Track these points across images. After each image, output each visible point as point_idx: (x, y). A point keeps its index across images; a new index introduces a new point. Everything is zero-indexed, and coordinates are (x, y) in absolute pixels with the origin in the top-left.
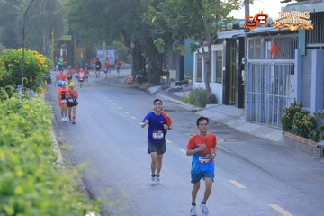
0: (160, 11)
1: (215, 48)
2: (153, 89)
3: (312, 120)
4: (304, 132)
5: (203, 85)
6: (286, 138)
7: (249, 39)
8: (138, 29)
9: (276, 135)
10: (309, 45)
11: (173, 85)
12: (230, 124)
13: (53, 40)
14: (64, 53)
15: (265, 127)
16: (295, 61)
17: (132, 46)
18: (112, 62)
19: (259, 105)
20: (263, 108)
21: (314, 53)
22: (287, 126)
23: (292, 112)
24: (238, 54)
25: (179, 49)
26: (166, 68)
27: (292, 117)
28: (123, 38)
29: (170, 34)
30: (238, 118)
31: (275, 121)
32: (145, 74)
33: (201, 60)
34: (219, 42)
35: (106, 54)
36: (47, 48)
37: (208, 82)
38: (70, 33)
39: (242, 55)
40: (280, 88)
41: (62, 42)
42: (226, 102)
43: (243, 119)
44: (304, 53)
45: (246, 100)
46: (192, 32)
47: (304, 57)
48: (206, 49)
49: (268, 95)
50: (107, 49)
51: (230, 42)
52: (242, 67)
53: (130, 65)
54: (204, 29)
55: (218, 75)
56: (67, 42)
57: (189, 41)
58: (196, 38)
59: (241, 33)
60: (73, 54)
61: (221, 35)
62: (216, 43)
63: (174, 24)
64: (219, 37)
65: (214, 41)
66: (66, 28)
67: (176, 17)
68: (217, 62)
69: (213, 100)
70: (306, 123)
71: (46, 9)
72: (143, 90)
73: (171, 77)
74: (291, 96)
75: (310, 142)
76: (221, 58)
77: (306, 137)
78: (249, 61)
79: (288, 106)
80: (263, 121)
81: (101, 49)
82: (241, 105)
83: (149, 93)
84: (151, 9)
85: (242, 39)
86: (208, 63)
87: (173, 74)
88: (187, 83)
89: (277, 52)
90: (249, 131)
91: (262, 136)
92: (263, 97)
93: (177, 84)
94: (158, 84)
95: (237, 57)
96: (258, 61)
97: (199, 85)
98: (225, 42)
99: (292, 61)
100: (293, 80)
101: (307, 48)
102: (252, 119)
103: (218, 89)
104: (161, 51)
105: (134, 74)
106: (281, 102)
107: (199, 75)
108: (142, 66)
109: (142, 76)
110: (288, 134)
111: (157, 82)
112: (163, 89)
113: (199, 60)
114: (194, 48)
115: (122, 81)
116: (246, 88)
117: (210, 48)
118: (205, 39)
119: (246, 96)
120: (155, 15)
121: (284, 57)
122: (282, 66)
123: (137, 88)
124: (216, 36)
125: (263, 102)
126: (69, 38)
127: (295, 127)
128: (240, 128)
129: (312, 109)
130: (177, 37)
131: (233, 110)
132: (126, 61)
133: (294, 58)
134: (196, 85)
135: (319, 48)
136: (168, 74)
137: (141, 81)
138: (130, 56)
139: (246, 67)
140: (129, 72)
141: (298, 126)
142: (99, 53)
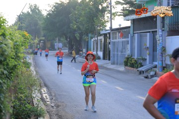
1: (99, 38)
3: (135, 61)
4: (132, 66)
5: (95, 53)
6: (126, 69)
8: (70, 32)
9: (122, 68)
12: (105, 66)
16: (129, 39)
17: (68, 40)
18: (61, 47)
19: (116, 58)
20: (117, 59)
21: (136, 35)
22: (126, 64)
23: (128, 58)
27: (128, 60)
29: (82, 32)
30: (108, 64)
34: (101, 35)
35: (59, 45)
37: (97, 51)
38: (44, 36)
39: (109, 39)
40: (124, 50)
41: (40, 40)
42: (104, 58)
43: (110, 64)
45: (111, 56)
46: (91, 32)
47: (133, 37)
48: (96, 39)
49: (119, 53)
50: (59, 43)
51: (105, 35)
52: (109, 43)
53: (67, 48)
54: (95, 30)
55: (101, 48)
56: (43, 40)
57: (90, 35)
58: (92, 34)
59: (109, 31)
60: (45, 45)
61: (102, 32)
62: (100, 36)
66: (42, 33)
69: (99, 58)
70: (133, 62)
74: (128, 52)
75: (135, 69)
76: (102, 41)
78: (112, 40)
79: (127, 56)
80: (117, 64)
81: (56, 42)
82: (109, 60)
84: (74, 22)
85: (109, 33)
86: (97, 44)
87: (84, 50)
89: (122, 36)
90: (112, 68)
91: (117, 69)
92: (117, 54)
96: (115, 40)
98: (103, 35)
100: (129, 46)
101: (134, 33)
102: (113, 63)
103: (101, 54)
104: (78, 39)
105: (69, 51)
106: (124, 55)
107: (94, 49)
110: (126, 67)
113: (94, 43)
114: (92, 38)
116: (111, 52)
118: (96, 35)
120: (76, 25)
121: (125, 38)
122: (124, 42)
123: (70, 56)
124: (100, 33)
126: (44, 38)
127: (129, 64)
128: (108, 67)
129: (136, 57)
130: (85, 34)
131: (107, 61)
132: (66, 47)
133: (128, 38)
135: (138, 33)
138: (68, 45)
139: (111, 43)
140: (67, 51)
141: (130, 63)
142: (56, 44)
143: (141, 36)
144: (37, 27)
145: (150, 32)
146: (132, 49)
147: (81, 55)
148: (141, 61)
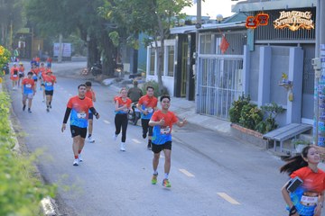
0: (116, 5)
1: (167, 43)
2: (107, 81)
3: (259, 113)
4: (251, 124)
5: (155, 78)
6: (233, 130)
7: (200, 34)
8: (94, 23)
9: (224, 127)
10: (258, 42)
11: (127, 78)
12: (181, 115)
13: (12, 32)
14: (22, 45)
15: (214, 119)
16: (244, 57)
17: (88, 39)
18: (68, 54)
19: (208, 98)
20: (212, 101)
21: (262, 49)
22: (235, 118)
23: (240, 105)
24: (189, 49)
25: (133, 42)
26: (120, 61)
27: (240, 109)
28: (79, 31)
29: (125, 29)
30: (188, 109)
31: (224, 113)
32: (100, 66)
33: (154, 54)
34: (171, 37)
35: (62, 47)
36: (5, 39)
37: (160, 75)
38: (28, 25)
39: (193, 50)
40: (229, 82)
41: (20, 34)
42: (177, 94)
43: (194, 111)
44: (252, 50)
45: (196, 93)
46: (147, 27)
47: (252, 53)
48: (159, 44)
49: (217, 88)
50: (64, 42)
51: (182, 37)
52: (193, 62)
53: (85, 58)
54: (157, 24)
55: (170, 69)
56: (25, 35)
57: (143, 36)
58: (150, 32)
59: (193, 28)
60: (30, 46)
61: (174, 31)
62: (169, 38)
63: (128, 19)
64: (171, 33)
65: (167, 36)
66: (25, 21)
67: (130, 12)
68: (169, 56)
69: (165, 92)
70: (253, 115)
71: (6, 2)
72: (98, 82)
73: (125, 70)
74: (239, 90)
75: (257, 134)
76: (173, 52)
77: (253, 128)
78: (199, 55)
79: (237, 99)
80: (212, 113)
81: (58, 42)
82: (191, 98)
83: (103, 85)
84: (108, 4)
85: (193, 35)
86: (161, 57)
87: (127, 67)
88: (140, 75)
89: (226, 48)
90: (199, 122)
91: (211, 127)
92: (213, 90)
93: (131, 77)
94: (113, 76)
95: (189, 52)
96: (209, 56)
97: (151, 78)
98: (177, 37)
99: (240, 56)
100: (242, 74)
101: (255, 44)
102: (201, 111)
103: (169, 82)
104: (116, 44)
105: (89, 66)
106: (230, 95)
107: (152, 69)
108: (97, 59)
109: (97, 68)
110: (235, 126)
111: (111, 74)
112: (117, 81)
113: (152, 54)
114: (148, 42)
115: (78, 72)
116: (197, 82)
117: (163, 42)
118: (158, 34)
119: (196, 90)
120: (111, 9)
121: (233, 52)
122: (231, 61)
123: (93, 80)
124: (169, 31)
125: (213, 95)
126: (27, 30)
127: (242, 119)
128: (190, 120)
129: (259, 103)
130: (131, 32)
131: (184, 102)
132: (82, 54)
133: (242, 53)
134: (149, 78)
135: (266, 44)
136: (122, 67)
137: (96, 73)
138: (86, 49)
139: (197, 62)
140: (84, 65)
141: (246, 118)
142: (56, 45)
143: (273, 53)
144: (14, 6)
145: (295, 45)
146: (251, 82)
147: (118, 79)
148: (273, 116)
